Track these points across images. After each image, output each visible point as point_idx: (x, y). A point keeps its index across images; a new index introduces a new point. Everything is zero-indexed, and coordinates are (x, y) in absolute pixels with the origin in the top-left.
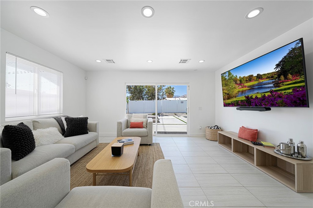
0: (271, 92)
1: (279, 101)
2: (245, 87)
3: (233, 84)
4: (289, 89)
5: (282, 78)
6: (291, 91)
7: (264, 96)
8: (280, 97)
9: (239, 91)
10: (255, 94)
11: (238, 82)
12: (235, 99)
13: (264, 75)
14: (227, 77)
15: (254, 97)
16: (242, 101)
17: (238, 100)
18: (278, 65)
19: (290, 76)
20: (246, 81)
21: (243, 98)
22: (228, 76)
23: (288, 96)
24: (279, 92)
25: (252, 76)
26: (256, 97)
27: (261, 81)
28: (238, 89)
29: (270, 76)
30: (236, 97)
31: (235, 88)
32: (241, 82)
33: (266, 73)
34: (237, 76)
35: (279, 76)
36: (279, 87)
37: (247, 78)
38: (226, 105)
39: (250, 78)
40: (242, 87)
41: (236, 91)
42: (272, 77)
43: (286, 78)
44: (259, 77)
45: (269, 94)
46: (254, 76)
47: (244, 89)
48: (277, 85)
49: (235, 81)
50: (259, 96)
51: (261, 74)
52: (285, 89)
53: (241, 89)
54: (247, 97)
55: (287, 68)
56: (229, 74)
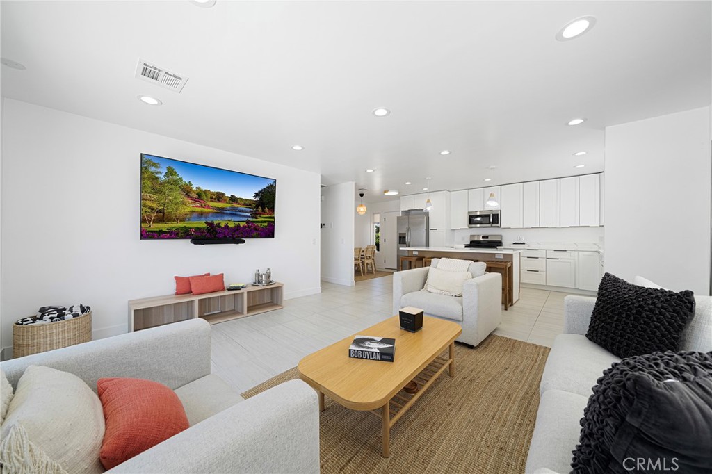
0: (248, 222)
1: (255, 233)
2: (209, 207)
3: (179, 196)
4: (265, 222)
5: (260, 209)
6: (266, 224)
7: (239, 226)
8: (256, 229)
9: (193, 212)
10: (223, 222)
11: (195, 196)
12: (180, 224)
13: (241, 199)
14: (162, 177)
15: (222, 225)
16: (198, 229)
17: (187, 226)
18: (257, 195)
19: (267, 210)
20: (211, 198)
21: (202, 224)
22: (167, 175)
23: (264, 229)
24: (256, 224)
25: (223, 194)
26: (227, 226)
27: (236, 206)
28: (190, 207)
29: (247, 203)
30: (183, 220)
31: (183, 203)
32: (200, 196)
33: (243, 198)
34: (191, 185)
35: (257, 207)
36: (256, 218)
37: (213, 194)
39: (219, 197)
40: (201, 206)
41: (186, 209)
42: (250, 205)
43: (263, 210)
44: (233, 199)
45: (245, 224)
46: (226, 195)
47: (206, 210)
48: (254, 215)
49: (187, 191)
50: (231, 225)
51: (238, 197)
52: (262, 222)
53: (199, 209)
54: (211, 225)
55: (265, 201)
56: (170, 172)
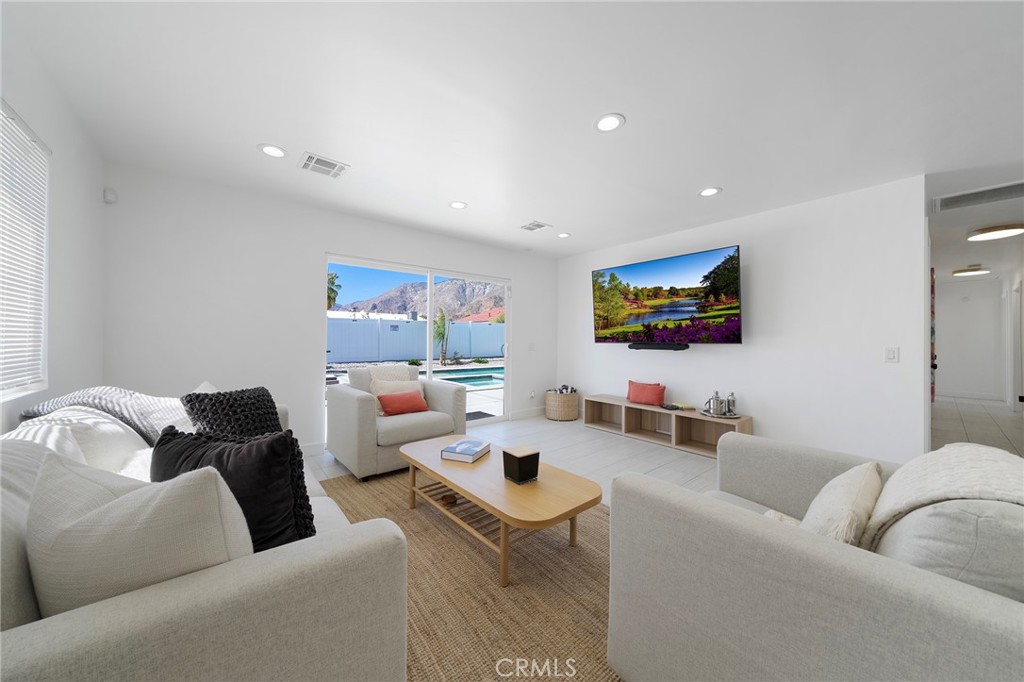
0: (692, 319)
1: (704, 335)
2: (645, 306)
3: (619, 300)
4: (720, 316)
5: (712, 298)
6: (722, 320)
7: (680, 325)
8: (706, 328)
9: (631, 314)
10: (660, 322)
11: (631, 297)
12: (620, 329)
13: (683, 289)
14: (606, 284)
15: (660, 327)
16: (635, 333)
17: (626, 330)
18: (706, 278)
19: (723, 297)
20: (648, 296)
21: (638, 327)
22: (610, 283)
23: (718, 327)
24: (705, 321)
25: (661, 288)
26: (665, 328)
27: (677, 299)
28: (629, 309)
29: (692, 293)
30: (622, 325)
31: (622, 307)
32: (637, 297)
33: (687, 287)
34: (628, 285)
35: (707, 296)
36: (706, 312)
37: (650, 290)
38: (599, 339)
39: (656, 292)
40: (638, 307)
41: (625, 313)
42: (696, 295)
43: (717, 299)
44: (673, 292)
45: (688, 322)
46: (664, 289)
47: (643, 311)
48: (702, 309)
49: (625, 294)
50: (671, 325)
51: (678, 287)
52: (714, 317)
53: (636, 311)
54: (647, 327)
55: (720, 284)
56: (613, 278)
